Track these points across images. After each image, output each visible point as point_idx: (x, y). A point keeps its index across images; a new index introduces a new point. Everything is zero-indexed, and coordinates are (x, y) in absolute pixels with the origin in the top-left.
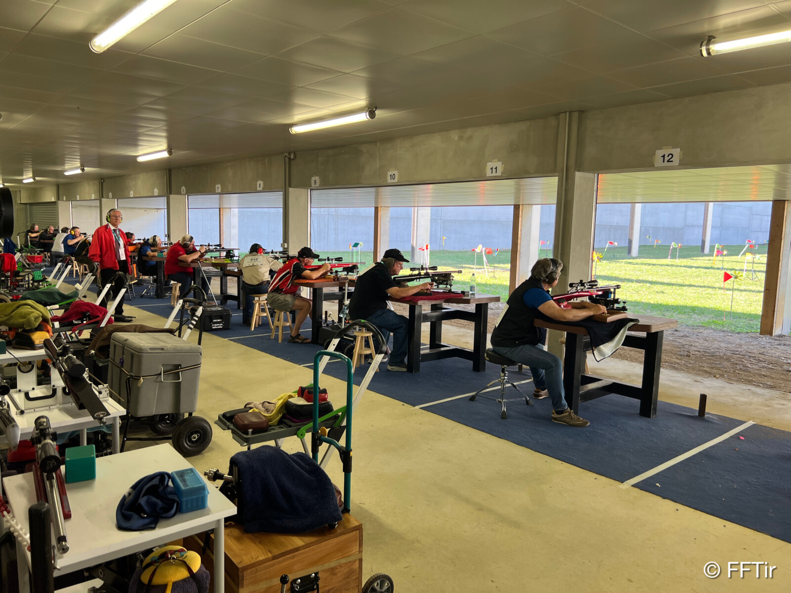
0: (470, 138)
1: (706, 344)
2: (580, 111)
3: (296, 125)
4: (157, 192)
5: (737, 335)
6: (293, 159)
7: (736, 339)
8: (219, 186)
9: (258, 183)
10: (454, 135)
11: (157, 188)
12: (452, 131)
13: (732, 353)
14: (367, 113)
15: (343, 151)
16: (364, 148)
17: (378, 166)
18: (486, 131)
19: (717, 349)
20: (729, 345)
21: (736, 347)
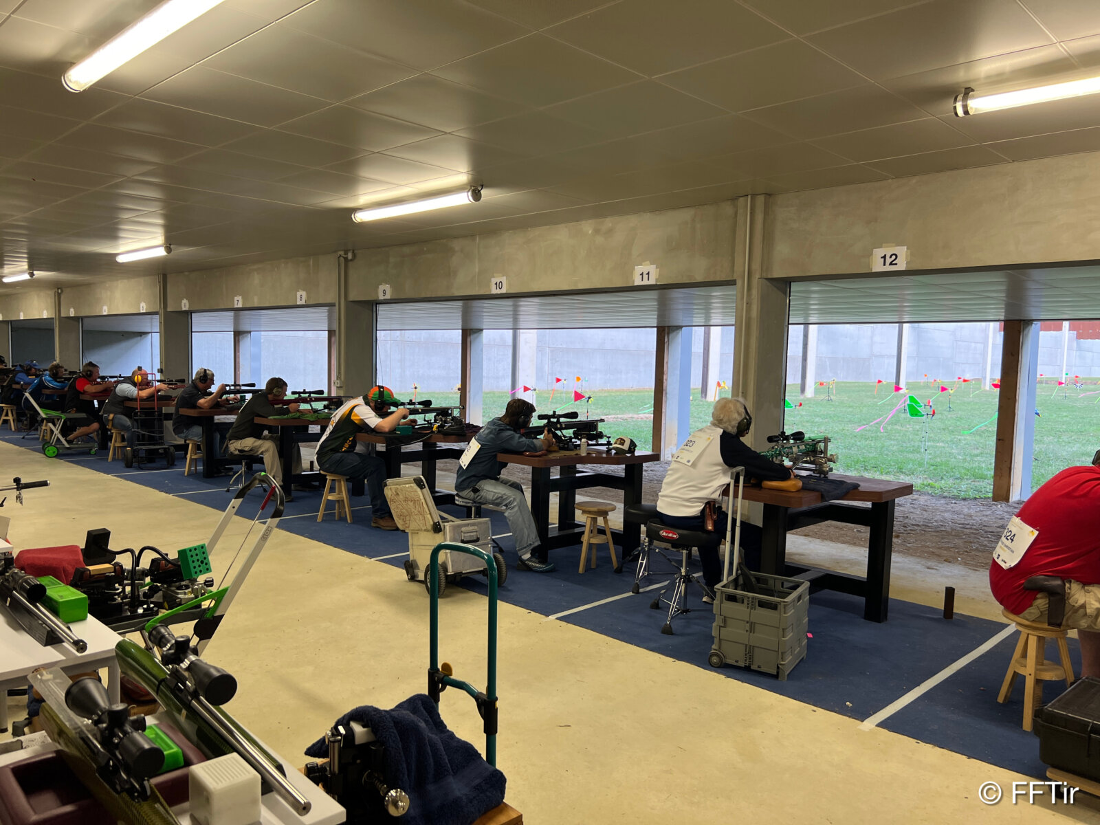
0: (610, 231)
1: (926, 515)
2: (766, 194)
3: (360, 209)
4: (145, 307)
5: (963, 503)
6: (351, 260)
7: (964, 508)
8: (240, 298)
9: (299, 294)
10: (588, 227)
11: (145, 302)
12: (584, 222)
13: (962, 528)
14: (470, 193)
15: (425, 249)
16: (457, 245)
17: (477, 270)
18: (633, 221)
19: (942, 521)
20: (955, 517)
21: (965, 518)
